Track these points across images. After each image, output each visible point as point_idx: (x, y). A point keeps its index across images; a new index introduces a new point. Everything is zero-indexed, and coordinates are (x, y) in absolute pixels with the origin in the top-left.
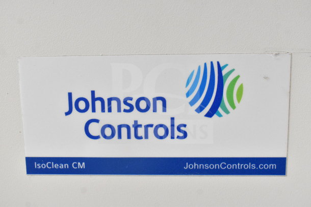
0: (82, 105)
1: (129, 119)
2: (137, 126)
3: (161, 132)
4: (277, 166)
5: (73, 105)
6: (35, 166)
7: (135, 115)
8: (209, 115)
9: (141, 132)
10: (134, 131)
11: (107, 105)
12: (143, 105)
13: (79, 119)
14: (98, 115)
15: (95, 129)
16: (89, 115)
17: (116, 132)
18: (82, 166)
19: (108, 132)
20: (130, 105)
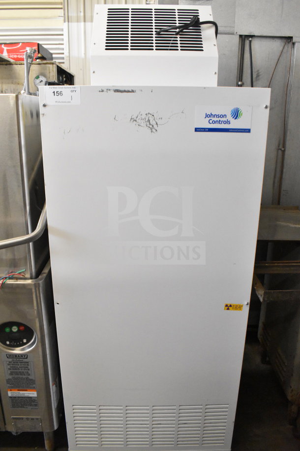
0: (209, 116)
1: (218, 119)
2: (220, 121)
3: (225, 122)
4: (248, 131)
5: (207, 116)
6: (197, 130)
7: (220, 118)
8: (235, 119)
9: (221, 122)
10: (219, 122)
11: (214, 116)
12: (221, 116)
13: (208, 119)
14: (212, 118)
15: (211, 122)
16: (210, 118)
17: (215, 122)
18: (207, 130)
19: (214, 122)
20: (218, 116)
